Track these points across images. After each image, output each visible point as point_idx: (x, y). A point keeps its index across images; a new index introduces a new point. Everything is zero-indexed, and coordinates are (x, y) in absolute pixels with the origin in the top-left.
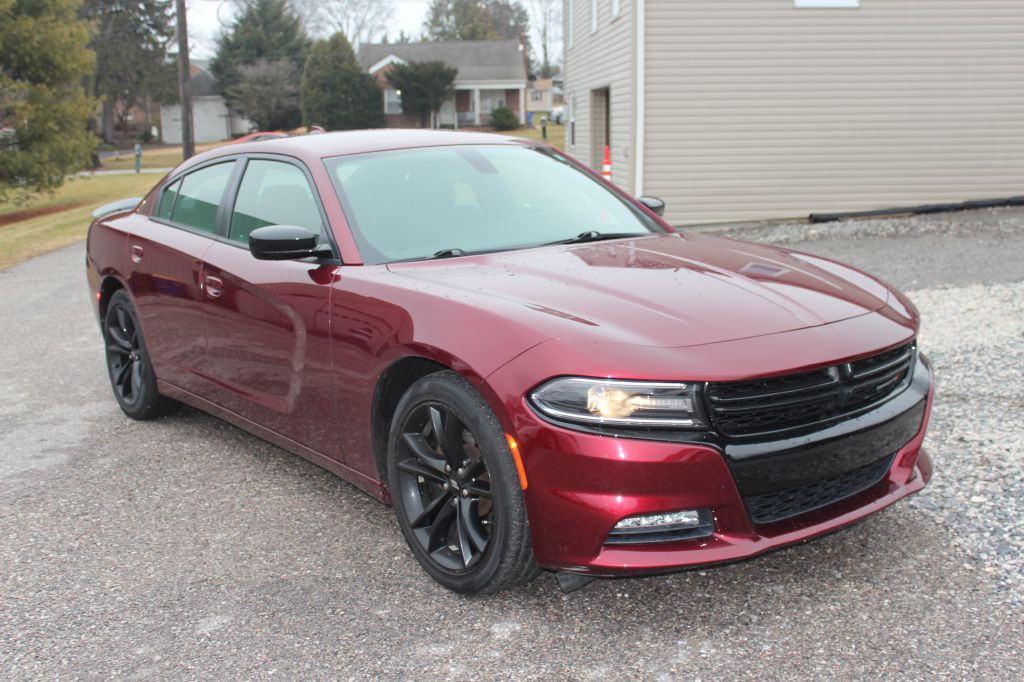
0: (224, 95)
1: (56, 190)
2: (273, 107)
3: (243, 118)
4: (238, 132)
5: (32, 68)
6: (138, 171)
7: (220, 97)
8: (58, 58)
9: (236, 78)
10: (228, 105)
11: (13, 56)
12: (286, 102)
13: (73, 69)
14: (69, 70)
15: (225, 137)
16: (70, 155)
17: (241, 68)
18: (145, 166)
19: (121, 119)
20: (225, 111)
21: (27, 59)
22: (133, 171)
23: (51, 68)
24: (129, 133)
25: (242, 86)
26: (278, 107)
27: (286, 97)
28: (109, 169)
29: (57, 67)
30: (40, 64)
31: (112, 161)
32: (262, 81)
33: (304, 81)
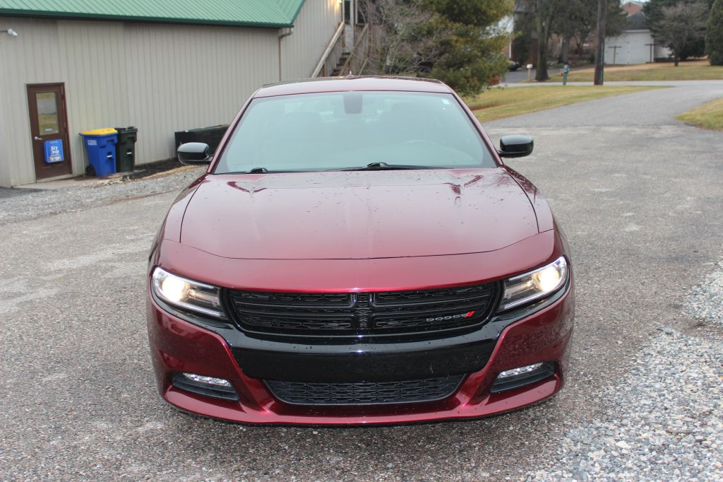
0: (650, 29)
1: (477, 96)
2: (684, 40)
3: (663, 47)
4: (660, 56)
5: (468, 14)
6: (564, 84)
7: (648, 31)
8: (484, 7)
9: (660, 16)
10: (653, 36)
11: (455, 6)
12: (696, 35)
13: (494, 14)
14: (491, 14)
15: (649, 60)
16: (488, 72)
17: (664, 9)
18: (570, 81)
19: (578, 45)
20: (652, 41)
21: (464, 8)
22: (561, 84)
23: (480, 13)
24: (583, 56)
25: (662, 23)
26: (689, 39)
27: (697, 31)
28: (553, 81)
29: (484, 13)
30: (472, 11)
31: (559, 76)
32: (679, 18)
33: (710, 19)
